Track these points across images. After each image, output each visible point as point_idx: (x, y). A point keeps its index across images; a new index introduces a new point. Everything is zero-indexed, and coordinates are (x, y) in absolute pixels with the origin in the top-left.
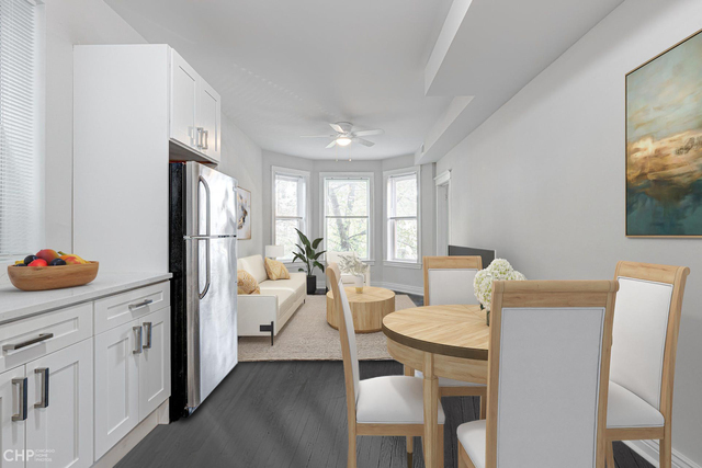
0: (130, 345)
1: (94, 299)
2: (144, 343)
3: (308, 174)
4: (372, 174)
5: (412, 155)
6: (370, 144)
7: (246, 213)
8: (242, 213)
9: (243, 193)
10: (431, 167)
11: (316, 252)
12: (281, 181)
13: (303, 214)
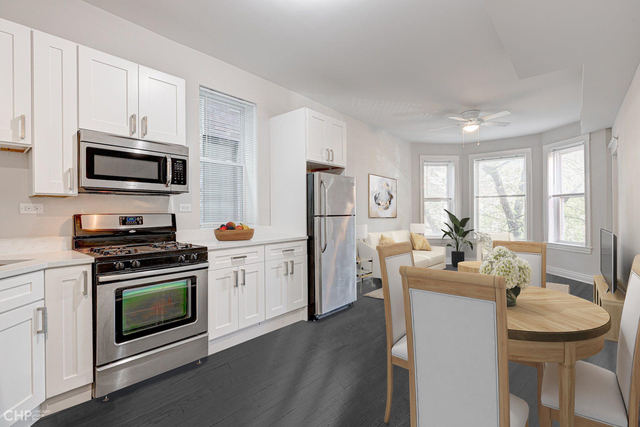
0: (283, 271)
1: (265, 245)
2: (290, 271)
3: (457, 158)
4: (529, 150)
5: (577, 123)
6: (505, 124)
7: (392, 197)
8: (388, 197)
9: (389, 182)
10: (604, 133)
11: (465, 229)
12: (429, 168)
13: (452, 196)
